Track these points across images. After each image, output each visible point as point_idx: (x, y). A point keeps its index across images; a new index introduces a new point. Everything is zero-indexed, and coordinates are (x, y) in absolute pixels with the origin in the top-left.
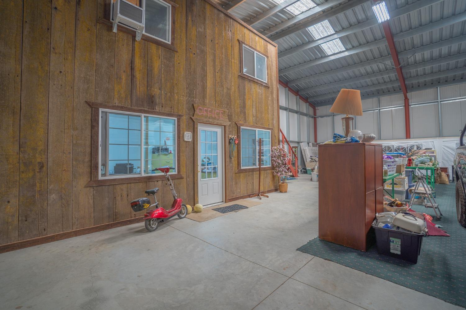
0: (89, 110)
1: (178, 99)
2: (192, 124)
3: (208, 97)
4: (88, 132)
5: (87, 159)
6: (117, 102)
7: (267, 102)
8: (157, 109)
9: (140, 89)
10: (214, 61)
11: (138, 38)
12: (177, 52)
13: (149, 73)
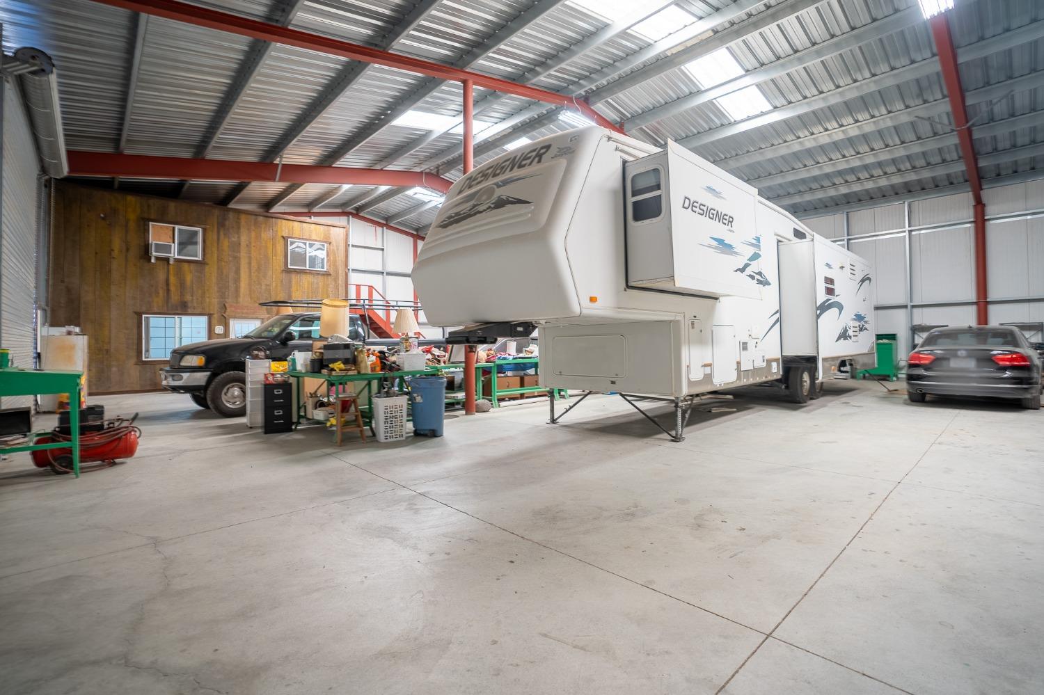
0: (136, 316)
1: (209, 302)
2: (223, 320)
3: (241, 295)
4: (135, 331)
5: (135, 347)
6: (156, 310)
7: (327, 290)
8: (190, 311)
9: (175, 298)
10: (250, 263)
11: (171, 262)
12: (207, 264)
13: (182, 284)
